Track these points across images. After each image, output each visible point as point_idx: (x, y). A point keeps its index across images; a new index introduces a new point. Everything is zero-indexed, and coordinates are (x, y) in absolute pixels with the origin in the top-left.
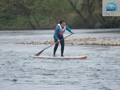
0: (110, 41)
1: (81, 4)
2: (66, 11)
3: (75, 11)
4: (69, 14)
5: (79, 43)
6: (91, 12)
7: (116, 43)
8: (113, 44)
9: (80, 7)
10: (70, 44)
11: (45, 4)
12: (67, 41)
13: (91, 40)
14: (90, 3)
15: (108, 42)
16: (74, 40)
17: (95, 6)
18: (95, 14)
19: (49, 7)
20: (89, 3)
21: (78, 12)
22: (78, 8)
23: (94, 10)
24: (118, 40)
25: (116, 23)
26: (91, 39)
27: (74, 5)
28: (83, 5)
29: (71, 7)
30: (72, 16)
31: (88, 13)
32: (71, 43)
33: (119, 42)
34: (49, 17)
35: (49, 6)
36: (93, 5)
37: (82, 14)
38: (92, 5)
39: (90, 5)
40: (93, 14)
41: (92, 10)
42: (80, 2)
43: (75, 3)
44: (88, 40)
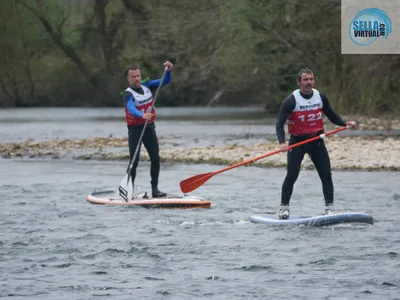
0: (181, 149)
1: (79, 28)
2: (29, 49)
3: (59, 50)
4: (39, 57)
5: (77, 152)
7: (200, 156)
8: (191, 156)
9: (77, 35)
10: (48, 158)
12: (38, 145)
13: (116, 143)
14: (108, 23)
15: (173, 151)
16: (62, 143)
18: (126, 60)
20: (104, 24)
21: (69, 52)
22: (68, 41)
23: (121, 46)
24: (206, 146)
25: (197, 89)
26: (116, 140)
27: (55, 30)
28: (86, 31)
29: (46, 35)
30: (51, 65)
31: (103, 56)
32: (50, 154)
33: (207, 151)
36: (120, 31)
37: (84, 60)
38: (115, 31)
39: (107, 30)
40: (120, 58)
41: (114, 45)
42: (76, 20)
43: (60, 23)
44: (106, 144)
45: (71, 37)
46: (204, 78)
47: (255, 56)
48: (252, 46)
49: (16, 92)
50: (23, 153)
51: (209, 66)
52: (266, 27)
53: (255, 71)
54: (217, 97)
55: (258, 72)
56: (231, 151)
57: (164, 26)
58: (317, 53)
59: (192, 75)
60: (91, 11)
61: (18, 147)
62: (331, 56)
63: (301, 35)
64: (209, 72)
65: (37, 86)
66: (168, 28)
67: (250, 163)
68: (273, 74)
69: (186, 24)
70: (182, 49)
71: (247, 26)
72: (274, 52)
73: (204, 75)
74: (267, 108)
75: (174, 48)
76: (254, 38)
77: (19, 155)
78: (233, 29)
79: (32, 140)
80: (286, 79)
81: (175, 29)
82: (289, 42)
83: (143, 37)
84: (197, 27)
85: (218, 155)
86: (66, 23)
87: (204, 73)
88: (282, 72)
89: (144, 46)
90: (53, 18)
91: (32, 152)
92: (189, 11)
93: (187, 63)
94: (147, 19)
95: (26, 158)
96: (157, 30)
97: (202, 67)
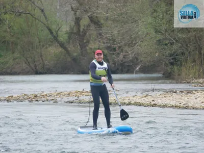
0: (119, 97)
1: (66, 32)
2: (41, 44)
3: (57, 44)
4: (47, 48)
5: (66, 99)
6: (83, 46)
7: (129, 101)
8: (124, 101)
9: (66, 36)
10: (52, 102)
11: (5, 31)
12: (46, 95)
13: (86, 94)
14: (81, 30)
15: (115, 98)
16: (58, 94)
17: (90, 35)
18: (91, 49)
19: (13, 36)
20: (79, 30)
21: (62, 45)
22: (61, 39)
23: (88, 42)
24: (132, 96)
25: (127, 64)
26: (86, 92)
27: (54, 33)
28: (70, 34)
29: (50, 36)
30: (53, 51)
31: (79, 47)
32: (53, 100)
33: (133, 98)
34: (13, 53)
35: (12, 34)
36: (87, 34)
37: (69, 49)
38: (85, 34)
39: (81, 33)
40: (87, 48)
41: (85, 41)
42: (65, 28)
43: (57, 30)
44: (81, 94)
45: (63, 37)
46: (131, 58)
47: (157, 47)
48: (155, 41)
49: (35, 66)
50: (39, 99)
51: (133, 52)
52: (162, 31)
53: (157, 55)
54: (137, 68)
55: (159, 55)
56: (145, 98)
57: (110, 31)
58: (189, 45)
59: (124, 57)
60: (73, 23)
61: (36, 96)
62: (195, 46)
63: (180, 35)
64: (133, 55)
65: (46, 62)
66: (112, 33)
67: (155, 105)
68: (166, 56)
69: (121, 30)
70: (119, 43)
71: (152, 31)
72: (166, 44)
73: (131, 56)
74: (163, 74)
75: (115, 43)
76: (156, 37)
77: (37, 100)
78: (145, 32)
79: (43, 92)
80: (173, 59)
81: (115, 32)
82: (174, 39)
83: (99, 37)
84: (127, 32)
85: (138, 101)
86: (60, 29)
87: (130, 56)
88: (171, 55)
89: (100, 42)
90: (54, 27)
91: (43, 99)
92: (123, 24)
93: (122, 51)
94: (101, 27)
95: (40, 102)
96: (107, 33)
97: (129, 53)
